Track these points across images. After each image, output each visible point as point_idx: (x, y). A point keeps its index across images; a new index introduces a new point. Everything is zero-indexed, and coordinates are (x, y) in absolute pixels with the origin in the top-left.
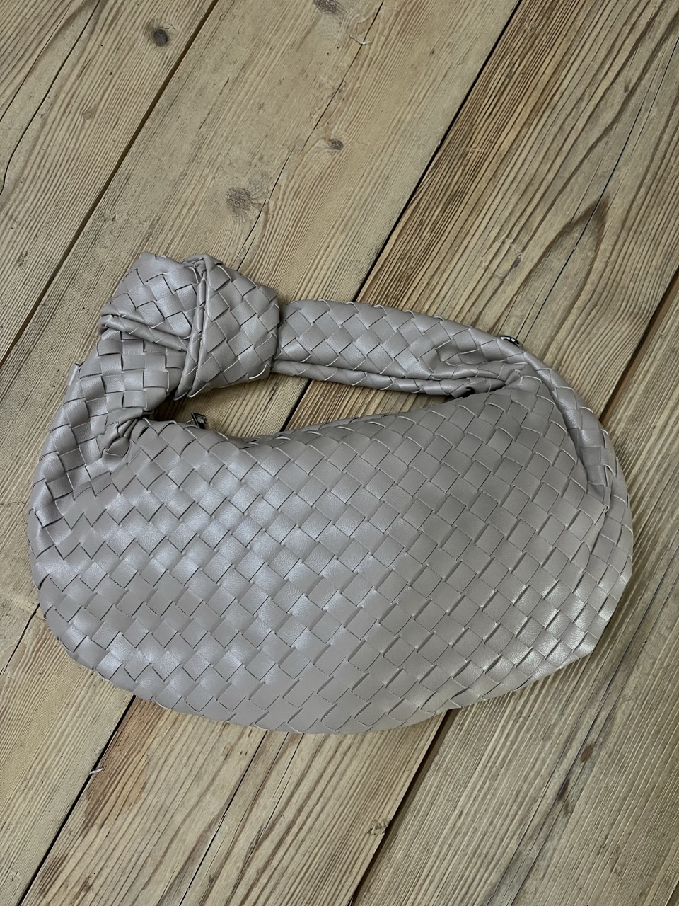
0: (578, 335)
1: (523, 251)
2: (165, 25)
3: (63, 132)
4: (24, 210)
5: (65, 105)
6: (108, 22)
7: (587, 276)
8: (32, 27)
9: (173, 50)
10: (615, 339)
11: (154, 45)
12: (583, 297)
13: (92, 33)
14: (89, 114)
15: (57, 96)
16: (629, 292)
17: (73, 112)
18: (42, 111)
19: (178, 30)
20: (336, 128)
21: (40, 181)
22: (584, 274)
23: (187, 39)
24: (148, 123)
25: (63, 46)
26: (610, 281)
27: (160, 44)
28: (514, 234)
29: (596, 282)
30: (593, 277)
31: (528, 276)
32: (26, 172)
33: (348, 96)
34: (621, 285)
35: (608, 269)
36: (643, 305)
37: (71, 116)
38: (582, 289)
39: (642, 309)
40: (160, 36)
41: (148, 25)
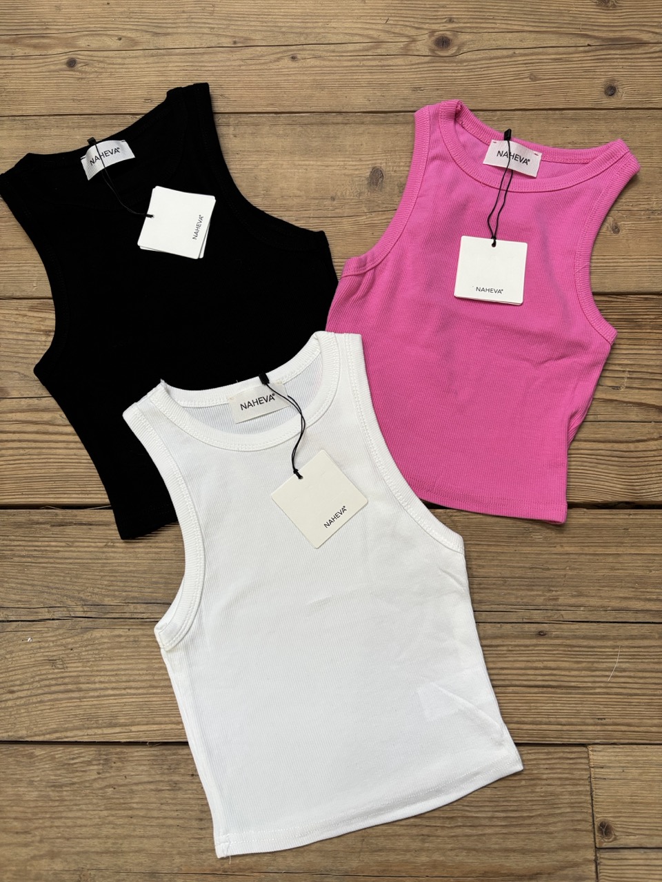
0: (593, 457)
1: (627, 387)
2: (620, 90)
3: (512, 70)
4: (449, 75)
5: (530, 61)
6: (599, 57)
7: (638, 441)
8: (565, 18)
9: (608, 102)
10: (607, 484)
11: (603, 90)
12: (623, 447)
13: (585, 52)
14: (533, 78)
15: (532, 54)
16: (647, 476)
17: (529, 68)
18: (517, 52)
19: (622, 98)
20: (627, 223)
21: (473, 73)
22: (640, 438)
23: (620, 106)
24: (550, 112)
25: (565, 41)
26: (646, 459)
27: (606, 93)
28: (635, 375)
29: (638, 449)
30: (641, 446)
31: (612, 401)
32: (474, 63)
33: (653, 219)
34: (648, 467)
35: (653, 452)
36: (644, 491)
37: (525, 68)
38: (627, 442)
39: (641, 491)
40: (611, 90)
41: (614, 80)
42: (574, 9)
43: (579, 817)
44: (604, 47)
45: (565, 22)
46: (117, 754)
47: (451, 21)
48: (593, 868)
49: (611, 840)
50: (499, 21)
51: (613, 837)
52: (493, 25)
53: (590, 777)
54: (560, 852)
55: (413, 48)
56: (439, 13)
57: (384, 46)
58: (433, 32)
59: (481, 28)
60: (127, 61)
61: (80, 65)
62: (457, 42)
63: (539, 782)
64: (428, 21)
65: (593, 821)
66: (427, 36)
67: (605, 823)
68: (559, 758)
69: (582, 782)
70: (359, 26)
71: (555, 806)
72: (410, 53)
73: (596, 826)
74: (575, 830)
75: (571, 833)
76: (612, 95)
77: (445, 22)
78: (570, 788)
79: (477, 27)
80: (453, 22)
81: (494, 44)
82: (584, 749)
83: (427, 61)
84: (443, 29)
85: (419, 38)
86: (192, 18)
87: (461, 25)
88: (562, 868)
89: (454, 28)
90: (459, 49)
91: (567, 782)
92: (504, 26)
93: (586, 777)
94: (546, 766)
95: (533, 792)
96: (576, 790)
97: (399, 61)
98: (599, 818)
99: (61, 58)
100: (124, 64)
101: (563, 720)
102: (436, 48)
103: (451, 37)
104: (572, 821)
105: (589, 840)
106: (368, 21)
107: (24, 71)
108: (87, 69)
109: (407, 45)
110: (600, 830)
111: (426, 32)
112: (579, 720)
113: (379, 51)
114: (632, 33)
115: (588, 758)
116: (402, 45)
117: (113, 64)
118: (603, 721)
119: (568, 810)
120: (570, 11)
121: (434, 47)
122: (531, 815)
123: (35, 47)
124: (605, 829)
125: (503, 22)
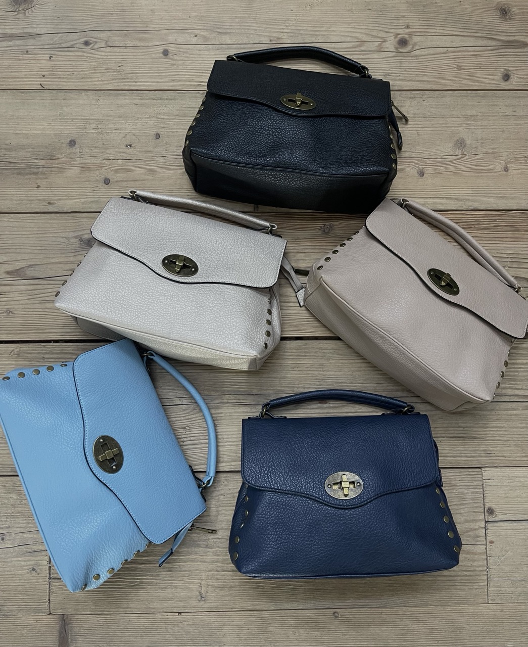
42: (485, 20)
44: (503, 47)
45: (480, 29)
46: (224, 477)
47: (408, 27)
48: (484, 531)
50: (439, 28)
51: (495, 515)
52: (435, 31)
53: (483, 485)
54: (466, 524)
55: (384, 46)
56: (401, 22)
57: (366, 45)
58: (397, 35)
59: (427, 32)
60: (202, 52)
61: (171, 54)
62: (411, 42)
63: (455, 487)
64: (393, 27)
66: (393, 38)
68: (466, 475)
69: (478, 487)
70: (350, 30)
72: (382, 50)
73: (486, 510)
74: (474, 512)
76: (507, 80)
77: (405, 28)
79: (424, 32)
80: (410, 28)
81: (435, 44)
82: (480, 470)
83: (392, 55)
84: (403, 32)
85: (388, 39)
86: (242, 22)
87: (414, 30)
88: (467, 532)
89: (409, 32)
90: (413, 47)
91: (471, 487)
92: (441, 31)
93: (480, 484)
94: (459, 479)
97: (375, 56)
99: (158, 49)
100: (200, 55)
101: (469, 455)
102: (399, 46)
103: (408, 39)
104: (473, 507)
105: (482, 517)
106: (356, 27)
107: (135, 57)
108: (176, 57)
109: (380, 45)
110: (488, 512)
111: (392, 35)
112: (477, 455)
113: (363, 48)
114: (520, 37)
115: (482, 474)
116: (377, 44)
117: (193, 54)
118: (490, 455)
119: (471, 502)
120: (482, 21)
121: (397, 46)
123: (140, 40)
124: (491, 511)
125: (441, 28)
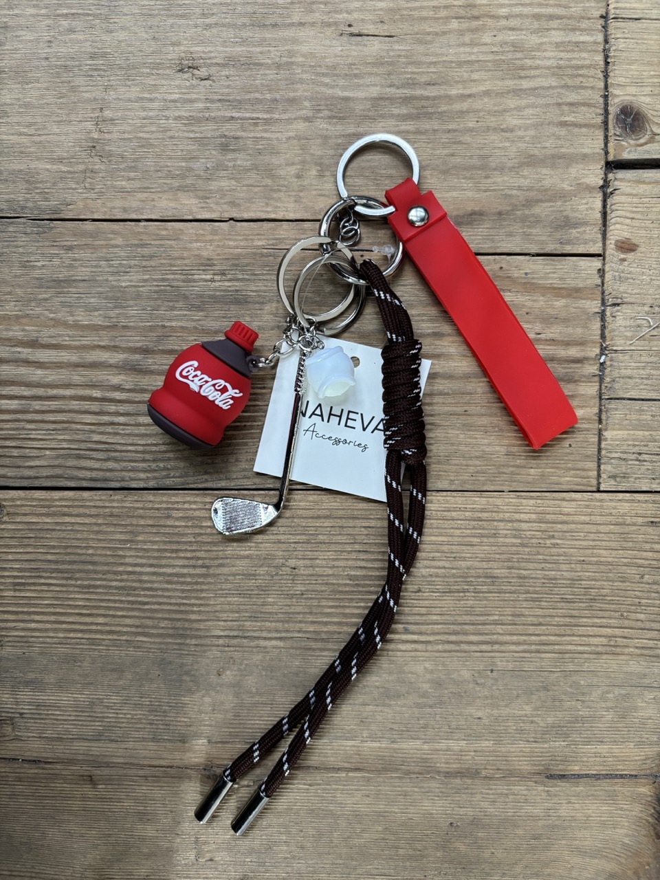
43: (573, 97)
49: (642, 141)
65: (606, 104)
67: (632, 108)
71: (522, 73)
75: (556, 130)
78: (557, 36)
95: (473, 44)
96: (574, 39)
98: (620, 97)
122: (467, 92)
